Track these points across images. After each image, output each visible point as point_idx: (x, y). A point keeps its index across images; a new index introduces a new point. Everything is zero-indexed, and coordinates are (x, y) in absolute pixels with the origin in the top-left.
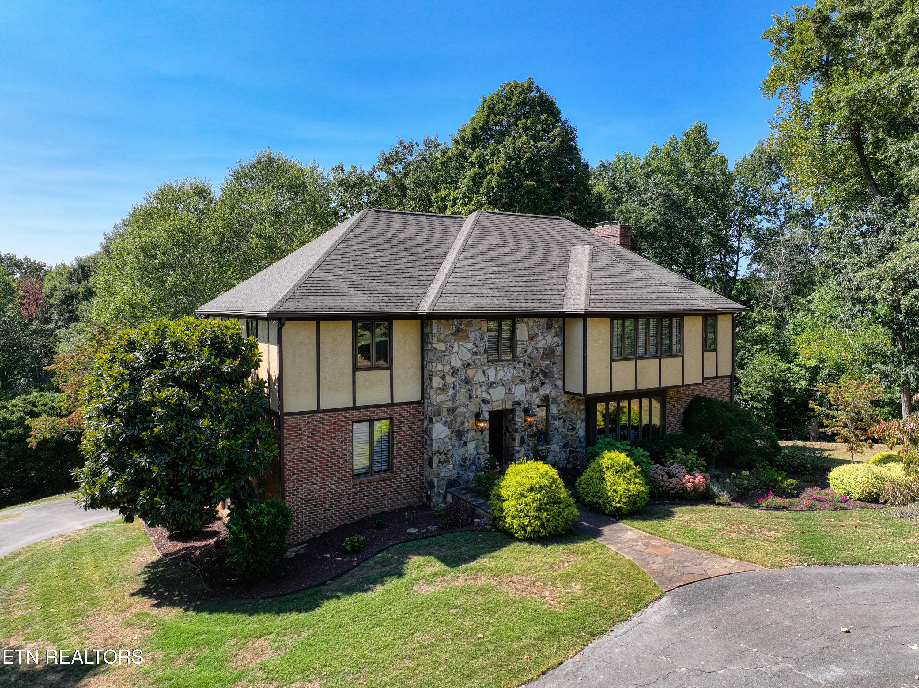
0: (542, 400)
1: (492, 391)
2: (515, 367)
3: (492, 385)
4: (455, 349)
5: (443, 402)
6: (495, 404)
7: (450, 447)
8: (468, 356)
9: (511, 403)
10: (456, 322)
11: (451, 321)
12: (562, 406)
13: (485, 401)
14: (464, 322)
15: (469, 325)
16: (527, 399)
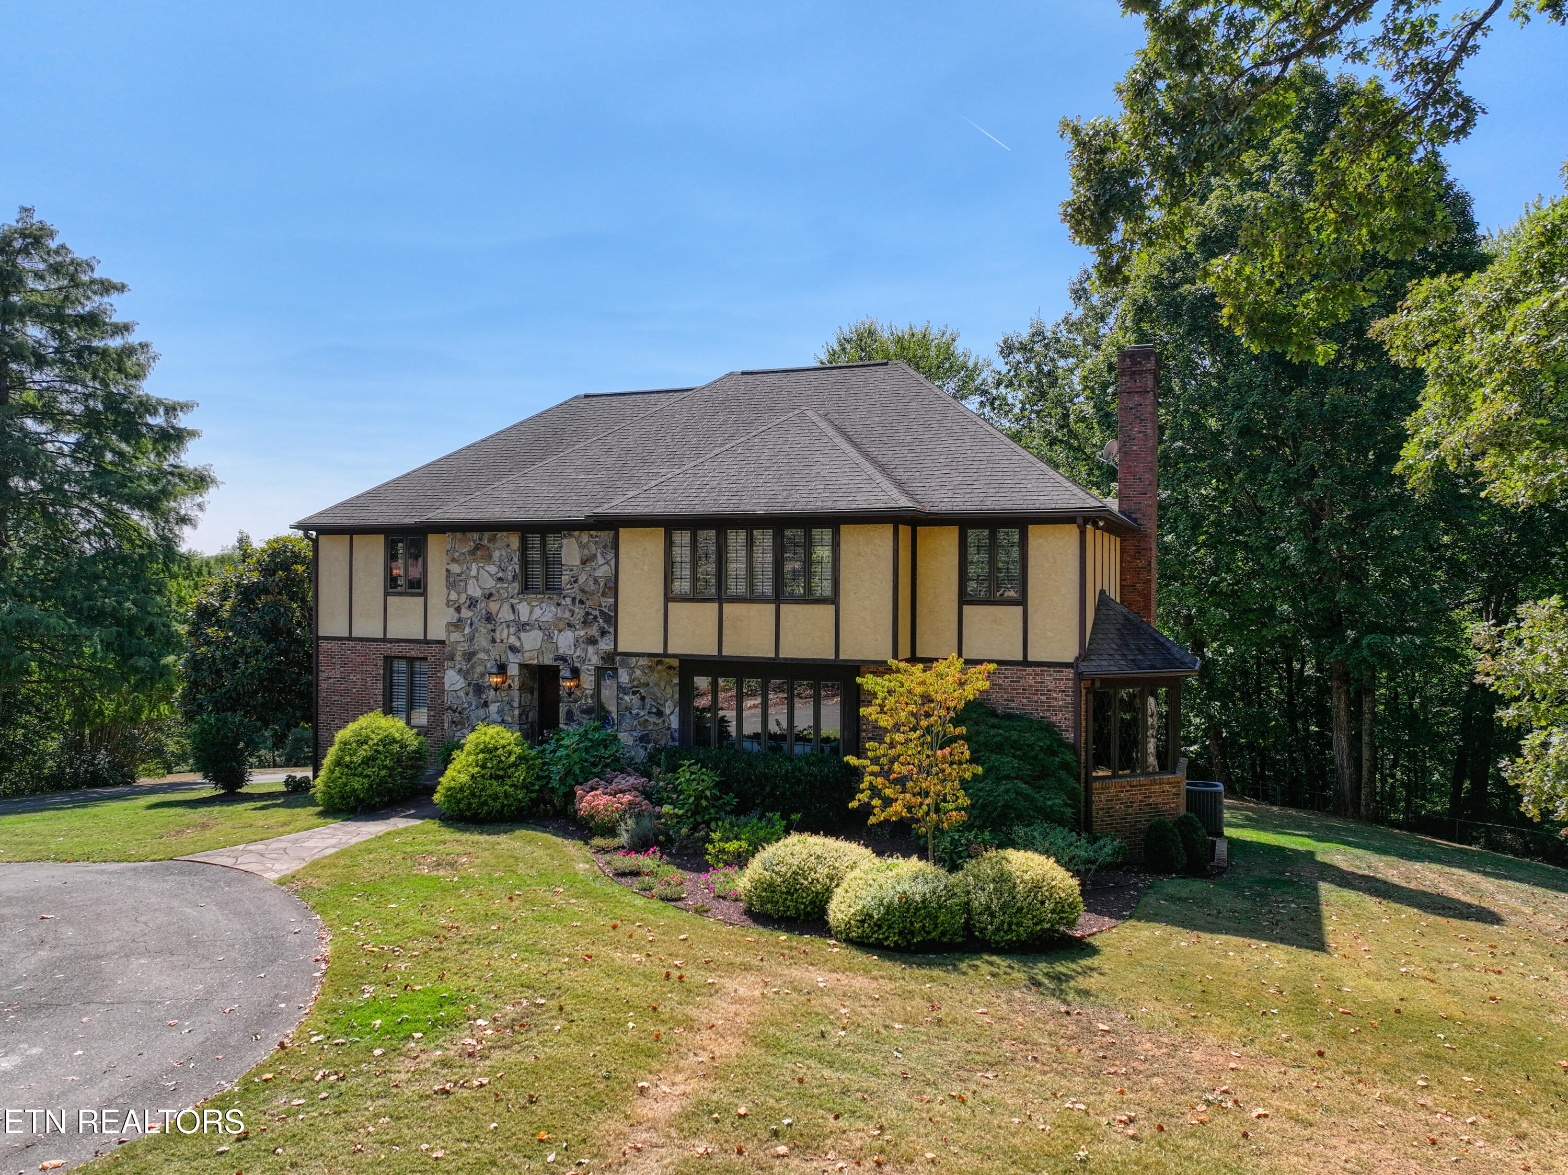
0: (603, 658)
1: (523, 635)
2: (559, 604)
3: (523, 627)
4: (474, 572)
5: (458, 642)
6: (527, 655)
7: (466, 705)
8: (490, 583)
9: (551, 656)
10: (476, 536)
11: (469, 535)
12: (638, 673)
13: (513, 649)
14: (487, 535)
15: (492, 540)
16: (578, 654)
